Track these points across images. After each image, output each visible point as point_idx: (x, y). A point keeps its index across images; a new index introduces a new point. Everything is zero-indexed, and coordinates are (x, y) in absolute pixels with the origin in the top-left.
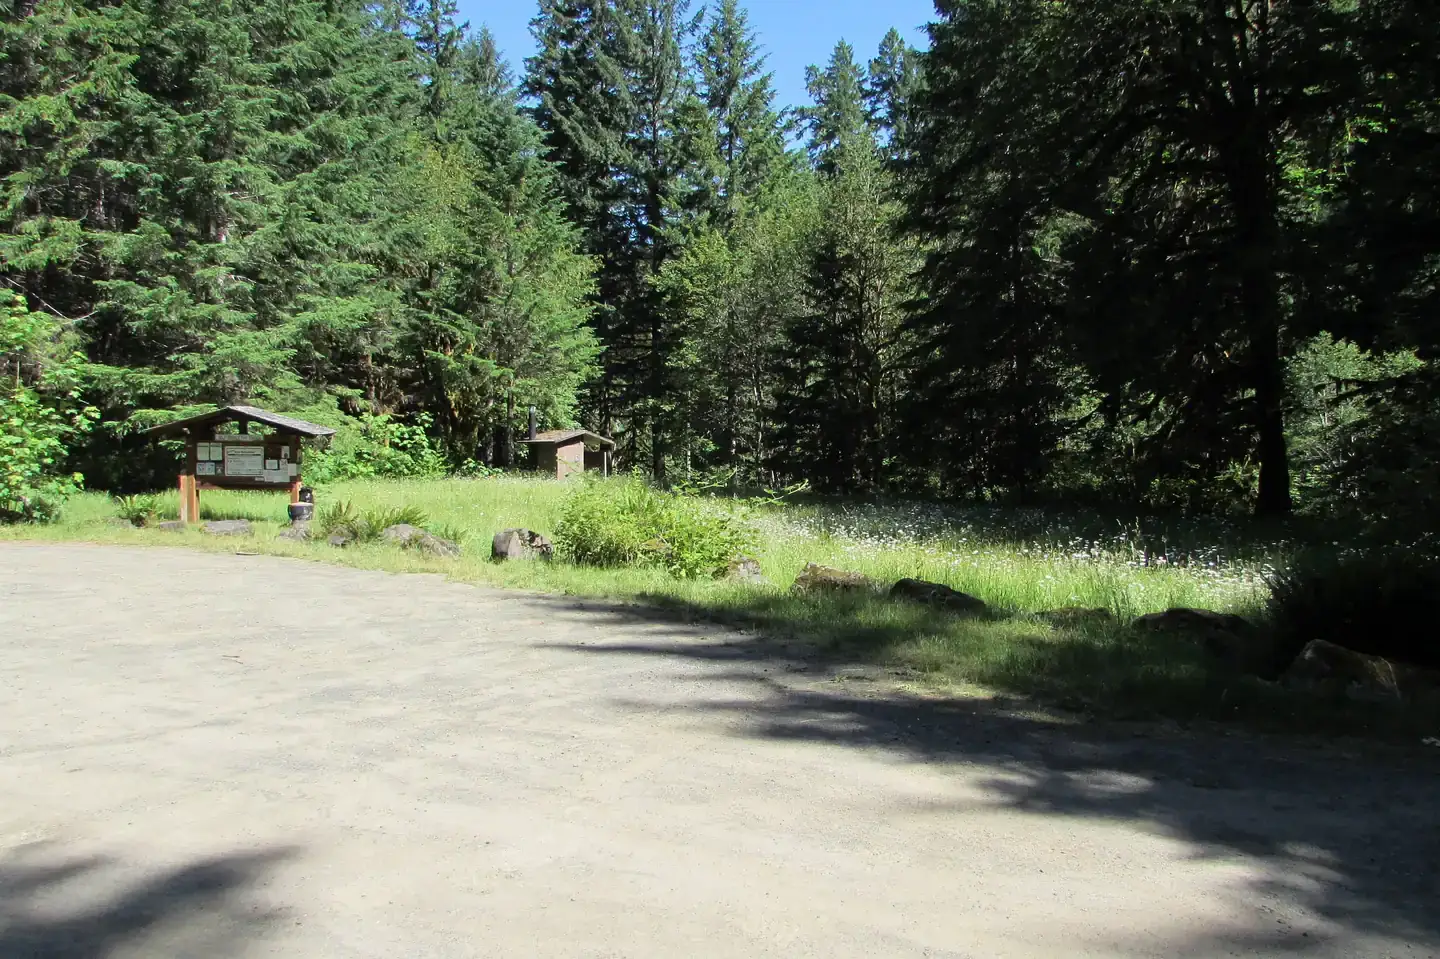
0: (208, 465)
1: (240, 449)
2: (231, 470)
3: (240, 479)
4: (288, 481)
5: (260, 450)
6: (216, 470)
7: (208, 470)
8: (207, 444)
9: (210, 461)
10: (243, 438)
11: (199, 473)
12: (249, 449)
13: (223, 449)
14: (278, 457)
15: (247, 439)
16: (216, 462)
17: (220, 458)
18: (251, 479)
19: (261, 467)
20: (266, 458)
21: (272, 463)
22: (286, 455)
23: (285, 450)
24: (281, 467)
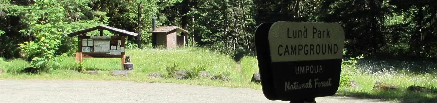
0: (87, 48)
1: (100, 42)
2: (96, 50)
3: (100, 54)
4: (120, 54)
5: (109, 42)
6: (90, 50)
7: (87, 50)
8: (87, 40)
9: (88, 46)
10: (101, 37)
11: (83, 51)
12: (104, 42)
13: (93, 42)
14: (116, 45)
15: (104, 37)
16: (91, 47)
17: (92, 45)
18: (105, 53)
19: (109, 48)
20: (111, 45)
21: (113, 47)
22: (119, 44)
23: (119, 42)
24: (117, 48)
